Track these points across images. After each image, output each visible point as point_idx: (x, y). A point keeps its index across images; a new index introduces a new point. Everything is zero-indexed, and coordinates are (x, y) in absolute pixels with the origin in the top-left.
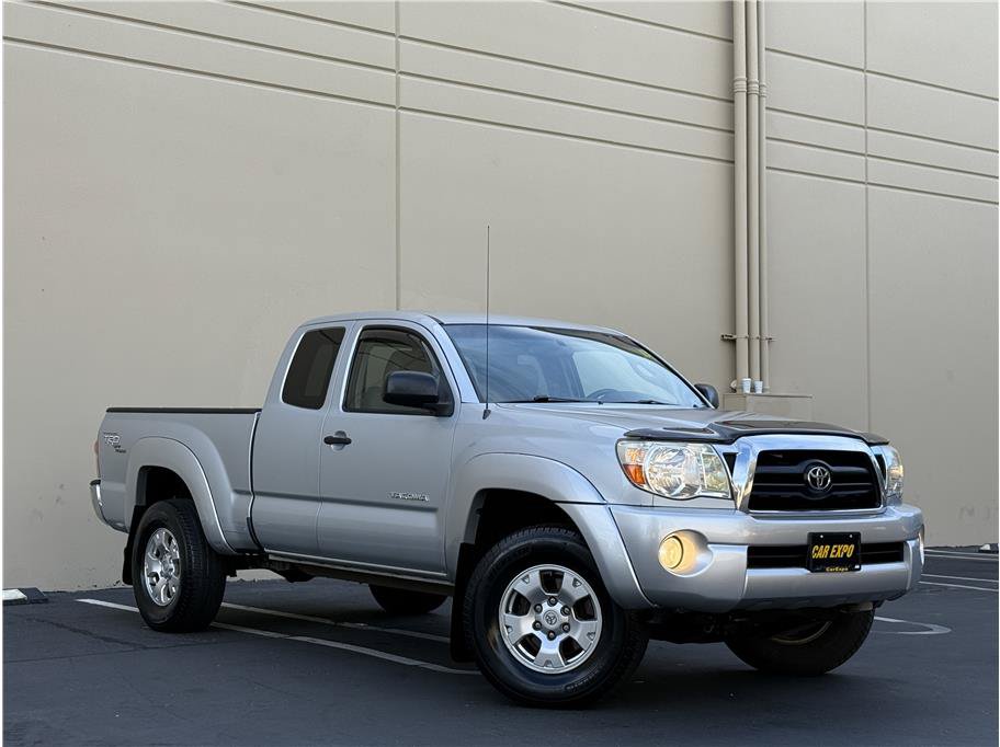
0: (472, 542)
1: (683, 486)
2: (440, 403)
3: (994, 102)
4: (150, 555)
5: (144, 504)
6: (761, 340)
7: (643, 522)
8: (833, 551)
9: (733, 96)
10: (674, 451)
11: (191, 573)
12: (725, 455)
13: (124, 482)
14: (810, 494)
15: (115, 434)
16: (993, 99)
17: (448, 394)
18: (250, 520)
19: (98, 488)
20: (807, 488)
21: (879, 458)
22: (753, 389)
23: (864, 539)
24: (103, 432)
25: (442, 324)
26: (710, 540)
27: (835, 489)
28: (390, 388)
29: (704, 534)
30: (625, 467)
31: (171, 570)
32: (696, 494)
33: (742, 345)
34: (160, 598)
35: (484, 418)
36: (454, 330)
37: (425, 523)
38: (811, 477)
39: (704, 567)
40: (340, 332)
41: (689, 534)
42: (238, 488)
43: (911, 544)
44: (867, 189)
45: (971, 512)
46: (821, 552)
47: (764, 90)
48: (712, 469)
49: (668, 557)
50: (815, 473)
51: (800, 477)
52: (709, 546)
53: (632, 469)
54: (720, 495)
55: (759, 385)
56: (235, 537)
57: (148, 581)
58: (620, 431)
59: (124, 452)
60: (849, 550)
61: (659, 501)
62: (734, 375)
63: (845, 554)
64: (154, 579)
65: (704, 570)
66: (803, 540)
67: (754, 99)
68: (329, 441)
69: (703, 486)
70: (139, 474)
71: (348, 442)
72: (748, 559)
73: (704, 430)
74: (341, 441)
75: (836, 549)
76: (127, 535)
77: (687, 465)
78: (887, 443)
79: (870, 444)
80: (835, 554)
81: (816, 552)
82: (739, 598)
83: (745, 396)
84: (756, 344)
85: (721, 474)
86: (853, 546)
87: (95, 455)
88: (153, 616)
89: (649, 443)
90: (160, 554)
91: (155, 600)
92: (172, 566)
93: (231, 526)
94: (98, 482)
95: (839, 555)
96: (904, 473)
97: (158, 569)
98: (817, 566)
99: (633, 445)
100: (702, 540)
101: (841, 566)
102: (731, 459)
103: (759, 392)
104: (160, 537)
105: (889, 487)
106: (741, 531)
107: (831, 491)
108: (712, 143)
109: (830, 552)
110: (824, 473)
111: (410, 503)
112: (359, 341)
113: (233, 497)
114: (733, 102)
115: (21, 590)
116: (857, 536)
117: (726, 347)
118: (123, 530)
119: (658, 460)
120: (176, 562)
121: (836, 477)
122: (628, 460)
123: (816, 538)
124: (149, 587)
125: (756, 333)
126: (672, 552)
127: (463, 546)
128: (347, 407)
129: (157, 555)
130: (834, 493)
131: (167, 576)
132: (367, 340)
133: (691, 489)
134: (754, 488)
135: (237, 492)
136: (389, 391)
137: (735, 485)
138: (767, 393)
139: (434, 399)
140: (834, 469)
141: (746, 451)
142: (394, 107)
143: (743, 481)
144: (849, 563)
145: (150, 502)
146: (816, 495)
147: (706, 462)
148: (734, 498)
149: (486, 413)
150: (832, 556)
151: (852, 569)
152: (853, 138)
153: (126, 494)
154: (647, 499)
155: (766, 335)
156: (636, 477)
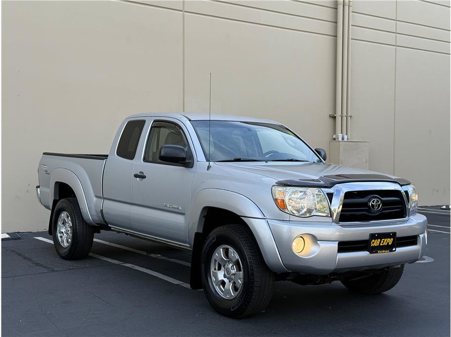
0: (201, 231)
1: (305, 210)
2: (187, 161)
3: (448, 8)
4: (60, 223)
5: (58, 198)
6: (347, 117)
7: (284, 228)
8: (382, 242)
9: (337, 6)
10: (301, 192)
11: (77, 233)
12: (327, 194)
13: (49, 187)
14: (371, 212)
15: (45, 165)
16: (448, 7)
17: (191, 157)
18: (102, 211)
19: (39, 189)
20: (369, 209)
21: (406, 192)
22: (343, 139)
23: (398, 235)
24: (41, 164)
25: (190, 120)
26: (318, 239)
27: (384, 209)
28: (162, 153)
29: (315, 235)
30: (276, 200)
31: (69, 231)
32: (312, 214)
33: (339, 119)
34: (64, 244)
35: (208, 170)
36: (195, 123)
37: (179, 220)
38: (372, 204)
39: (315, 253)
40: (143, 122)
41: (308, 236)
42: (97, 195)
43: (421, 236)
44: (396, 48)
45: (437, 191)
46: (375, 243)
47: (351, 3)
48: (321, 201)
49: (297, 247)
50: (374, 202)
51: (366, 204)
52: (318, 242)
53: (279, 201)
54: (324, 215)
55: (346, 137)
56: (96, 218)
57: (59, 235)
58: (274, 181)
59: (49, 174)
60: (390, 241)
61: (293, 218)
62: (335, 132)
63: (388, 243)
64: (62, 234)
65: (315, 254)
66: (367, 237)
67: (347, 7)
68: (136, 176)
69: (316, 209)
70: (55, 185)
71: (144, 177)
72: (338, 247)
73: (317, 180)
74: (141, 176)
75: (384, 241)
76: (51, 211)
77: (308, 199)
78: (409, 184)
79: (401, 186)
80: (383, 243)
81: (373, 243)
82: (333, 268)
83: (339, 142)
84: (345, 118)
85: (325, 203)
86: (392, 239)
87: (37, 173)
88: (61, 252)
89: (289, 188)
90: (64, 223)
91: (62, 244)
92: (69, 229)
93: (94, 213)
94: (38, 187)
95: (385, 244)
96: (418, 199)
97: (63, 230)
98: (373, 250)
99: (280, 189)
100: (315, 239)
101: (385, 250)
102: (330, 196)
103: (346, 140)
104: (64, 215)
105: (411, 206)
106: (335, 232)
107: (382, 210)
108: (327, 28)
109: (380, 243)
110: (378, 202)
111: (172, 210)
112: (152, 127)
113: (95, 199)
114: (337, 9)
115: (8, 234)
116: (394, 234)
117: (331, 120)
118: (49, 209)
119: (293, 196)
120: (70, 227)
121: (384, 203)
122: (277, 196)
123: (373, 236)
124: (59, 238)
125: (345, 114)
126: (299, 244)
127: (196, 234)
128: (145, 160)
129: (63, 223)
130: (384, 211)
131: (67, 234)
132: (155, 127)
133: (309, 211)
134: (342, 211)
135: (96, 197)
136: (162, 155)
137: (332, 209)
138: (349, 140)
139: (184, 159)
140: (384, 199)
141: (339, 191)
142: (182, 11)
143: (337, 206)
144: (389, 248)
145: (60, 198)
146: (375, 213)
147: (318, 197)
148: (331, 216)
149: (209, 167)
150: (381, 244)
151: (391, 251)
152: (390, 25)
153: (50, 193)
154: (287, 217)
155: (349, 114)
156: (282, 206)
